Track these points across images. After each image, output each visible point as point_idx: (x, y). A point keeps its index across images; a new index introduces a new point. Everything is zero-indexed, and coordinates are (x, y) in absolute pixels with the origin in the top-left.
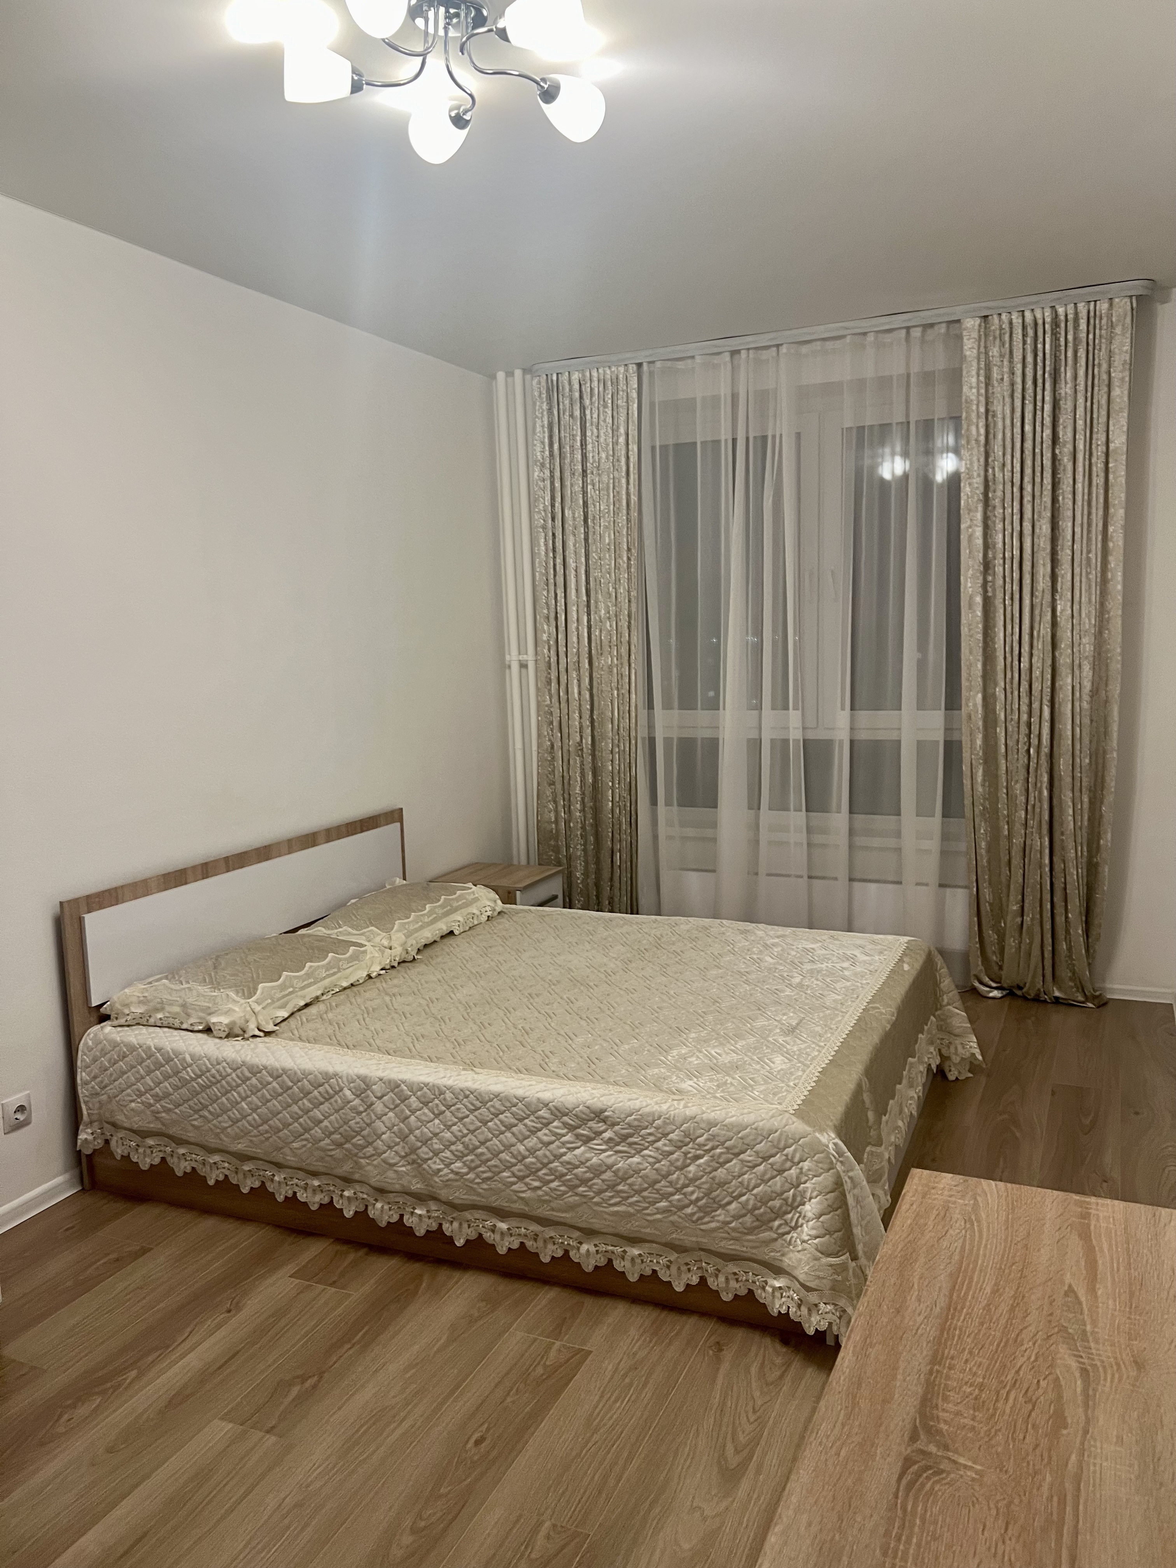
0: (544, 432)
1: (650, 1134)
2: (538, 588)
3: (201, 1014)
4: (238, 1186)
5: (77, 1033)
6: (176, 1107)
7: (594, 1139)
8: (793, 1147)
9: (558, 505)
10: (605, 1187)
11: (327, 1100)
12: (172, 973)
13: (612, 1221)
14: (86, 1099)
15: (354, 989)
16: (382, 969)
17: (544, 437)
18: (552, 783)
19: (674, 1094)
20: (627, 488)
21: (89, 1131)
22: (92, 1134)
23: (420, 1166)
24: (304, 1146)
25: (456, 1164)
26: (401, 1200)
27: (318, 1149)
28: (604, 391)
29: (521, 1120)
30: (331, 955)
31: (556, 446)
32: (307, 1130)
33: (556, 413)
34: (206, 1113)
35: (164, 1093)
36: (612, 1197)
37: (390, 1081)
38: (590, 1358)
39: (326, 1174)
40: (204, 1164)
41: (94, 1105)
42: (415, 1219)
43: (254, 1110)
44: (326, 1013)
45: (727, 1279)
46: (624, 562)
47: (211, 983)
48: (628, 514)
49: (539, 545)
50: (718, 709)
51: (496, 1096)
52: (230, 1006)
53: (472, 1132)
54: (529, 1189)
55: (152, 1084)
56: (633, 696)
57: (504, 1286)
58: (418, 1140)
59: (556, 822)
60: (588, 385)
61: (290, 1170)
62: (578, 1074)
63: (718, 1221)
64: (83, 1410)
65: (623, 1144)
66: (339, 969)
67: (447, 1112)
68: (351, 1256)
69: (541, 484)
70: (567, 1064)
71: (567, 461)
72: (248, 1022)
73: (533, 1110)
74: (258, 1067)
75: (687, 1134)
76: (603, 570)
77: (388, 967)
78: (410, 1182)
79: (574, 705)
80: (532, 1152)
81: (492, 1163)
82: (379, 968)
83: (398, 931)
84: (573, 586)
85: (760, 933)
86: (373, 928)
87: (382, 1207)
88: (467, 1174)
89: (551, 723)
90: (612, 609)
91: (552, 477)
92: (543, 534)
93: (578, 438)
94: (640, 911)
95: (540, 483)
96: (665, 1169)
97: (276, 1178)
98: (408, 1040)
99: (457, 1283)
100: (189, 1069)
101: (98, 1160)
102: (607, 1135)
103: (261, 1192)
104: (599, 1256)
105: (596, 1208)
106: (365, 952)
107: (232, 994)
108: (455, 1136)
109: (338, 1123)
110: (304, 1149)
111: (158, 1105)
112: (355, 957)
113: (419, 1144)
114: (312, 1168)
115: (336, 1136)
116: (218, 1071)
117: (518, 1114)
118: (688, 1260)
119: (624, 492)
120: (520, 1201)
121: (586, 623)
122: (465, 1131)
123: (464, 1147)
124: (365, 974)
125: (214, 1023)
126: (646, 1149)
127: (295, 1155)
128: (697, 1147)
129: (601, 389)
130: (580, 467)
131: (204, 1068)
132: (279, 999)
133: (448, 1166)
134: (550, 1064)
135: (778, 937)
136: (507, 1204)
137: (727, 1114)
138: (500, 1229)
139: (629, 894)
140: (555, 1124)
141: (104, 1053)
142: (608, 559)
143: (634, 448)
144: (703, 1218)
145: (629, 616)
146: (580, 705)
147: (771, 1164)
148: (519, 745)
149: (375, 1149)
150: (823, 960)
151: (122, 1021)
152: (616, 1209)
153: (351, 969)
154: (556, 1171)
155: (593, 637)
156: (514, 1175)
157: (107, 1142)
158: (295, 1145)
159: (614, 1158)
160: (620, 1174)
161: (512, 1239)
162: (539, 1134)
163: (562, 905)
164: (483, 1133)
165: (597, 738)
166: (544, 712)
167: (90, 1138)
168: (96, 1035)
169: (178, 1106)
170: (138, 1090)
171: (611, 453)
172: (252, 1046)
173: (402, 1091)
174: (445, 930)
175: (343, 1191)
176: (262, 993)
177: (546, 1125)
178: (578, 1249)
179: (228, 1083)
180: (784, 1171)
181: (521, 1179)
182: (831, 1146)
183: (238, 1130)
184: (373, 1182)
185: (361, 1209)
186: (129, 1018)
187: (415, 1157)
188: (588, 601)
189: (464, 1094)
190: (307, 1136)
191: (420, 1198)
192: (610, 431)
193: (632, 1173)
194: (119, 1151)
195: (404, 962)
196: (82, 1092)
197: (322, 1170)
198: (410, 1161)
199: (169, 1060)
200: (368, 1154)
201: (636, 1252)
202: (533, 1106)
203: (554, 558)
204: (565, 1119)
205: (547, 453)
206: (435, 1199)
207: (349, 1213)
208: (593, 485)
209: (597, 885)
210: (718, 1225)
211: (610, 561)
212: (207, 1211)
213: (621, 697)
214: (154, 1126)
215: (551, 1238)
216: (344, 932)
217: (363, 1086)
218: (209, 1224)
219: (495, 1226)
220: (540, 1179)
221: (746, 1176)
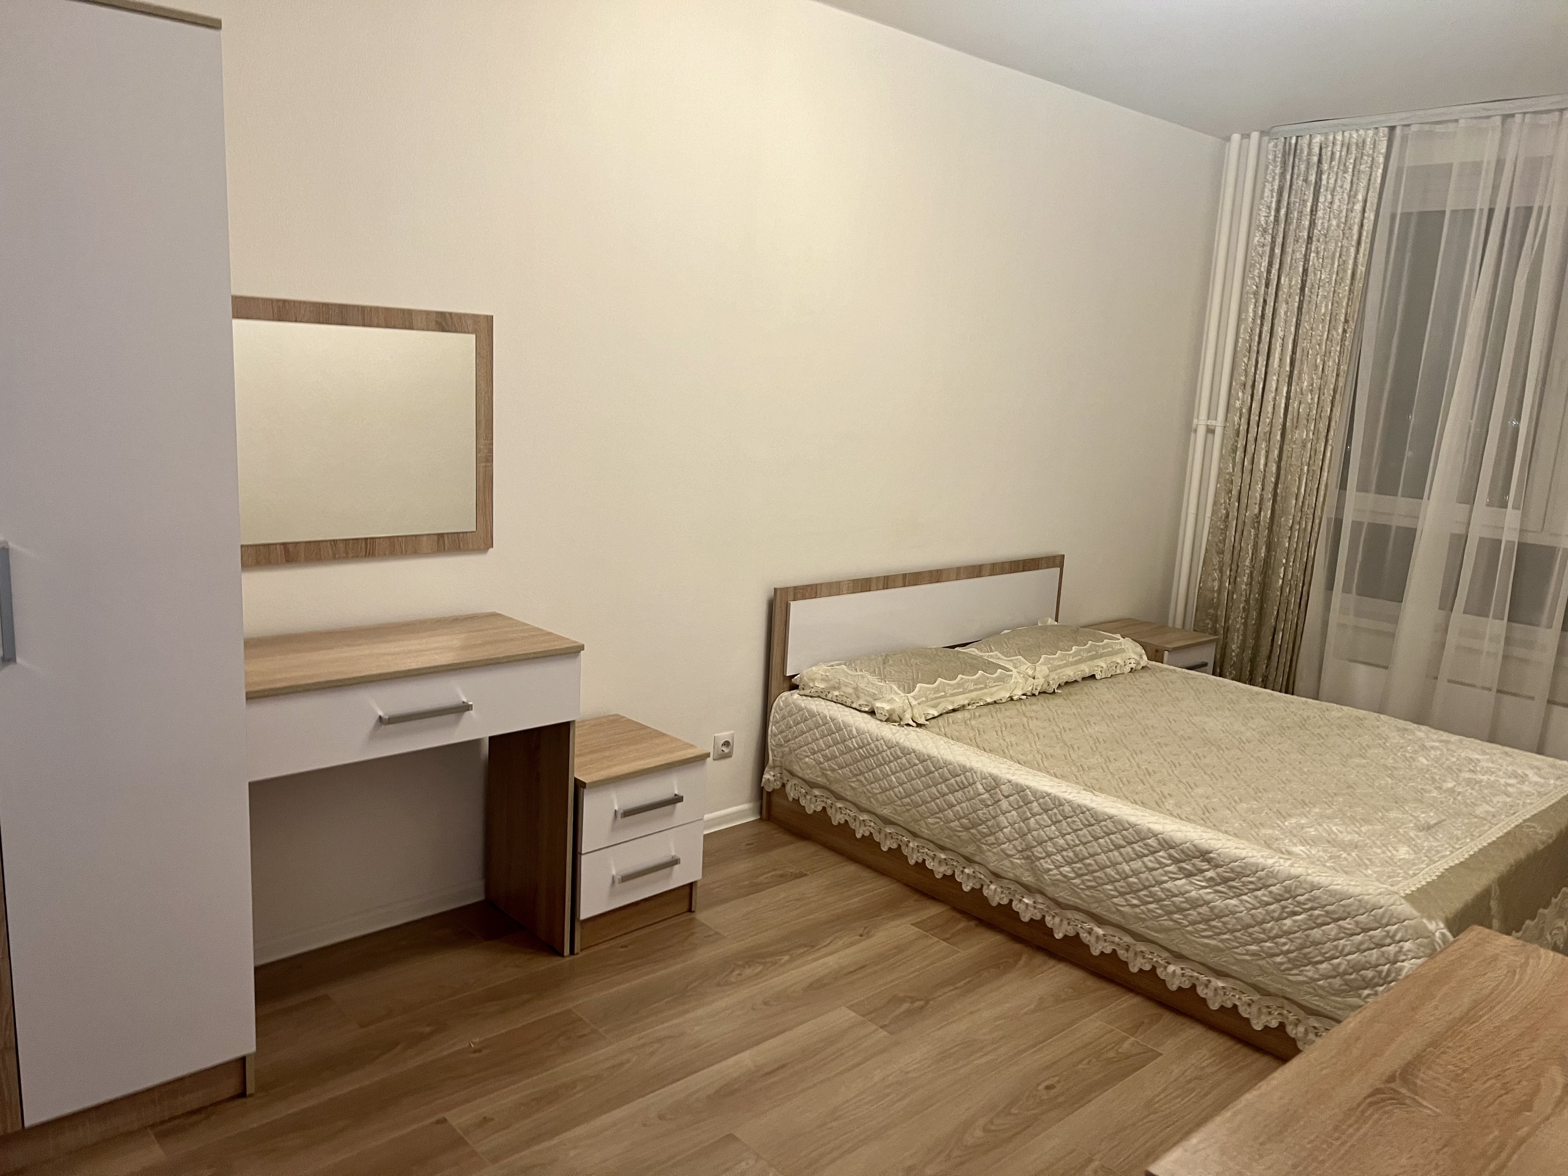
0: (1272, 197)
1: (1252, 882)
2: (1239, 355)
3: (870, 699)
4: (879, 843)
5: (773, 695)
6: (840, 769)
7: (1195, 875)
8: (1396, 926)
9: (1274, 272)
10: (1199, 919)
11: (961, 789)
12: (850, 662)
13: (1201, 951)
14: (773, 748)
15: (997, 706)
16: (1023, 695)
17: (1271, 202)
18: (1221, 552)
19: (1283, 853)
20: (1356, 258)
21: (772, 773)
22: (774, 776)
23: (1033, 862)
24: (938, 823)
25: (1065, 868)
26: (1013, 887)
27: (947, 827)
28: (1347, 156)
29: (1130, 843)
30: (980, 672)
31: (1283, 212)
32: (941, 810)
33: (1288, 177)
34: (863, 779)
35: (832, 755)
36: (1205, 930)
37: (1017, 784)
38: (1160, 1058)
39: (951, 850)
40: (855, 820)
41: (778, 753)
42: (1023, 907)
43: (901, 784)
44: (970, 719)
45: (1306, 1030)
46: (1338, 335)
47: (880, 674)
48: (1352, 284)
49: (1247, 311)
50: (1422, 498)
51: (1110, 818)
52: (893, 696)
53: (1084, 844)
54: (1128, 905)
55: (823, 746)
56: (1325, 474)
57: (1092, 983)
58: (1034, 840)
59: (1219, 591)
60: (1330, 149)
61: (922, 840)
62: (1192, 817)
63: (1306, 976)
64: (748, 972)
65: (1223, 886)
66: (986, 685)
67: (1064, 821)
68: (962, 924)
69: (1260, 250)
70: (1183, 807)
71: (1293, 227)
72: (904, 712)
73: (1142, 836)
74: (908, 749)
75: (1287, 890)
76: (1314, 341)
77: (1029, 694)
78: (1022, 874)
79: (1258, 476)
80: (1136, 873)
81: (1097, 874)
82: (1020, 693)
83: (1044, 664)
84: (1277, 355)
85: (1420, 734)
86: (1020, 657)
87: (996, 889)
88: (1074, 879)
89: (1231, 491)
90: (1317, 382)
91: (1273, 242)
92: (1253, 301)
93: (1309, 204)
94: (1295, 692)
95: (1258, 248)
96: (1261, 917)
97: (911, 845)
98: (1039, 757)
99: (1051, 968)
100: (853, 740)
101: (776, 799)
102: (1209, 874)
103: (897, 853)
104: (1184, 979)
105: (1188, 936)
106: (1011, 676)
107: (895, 687)
108: (1068, 845)
109: (968, 810)
110: (937, 825)
111: (826, 764)
112: (1001, 679)
113: (1035, 844)
114: (941, 843)
115: (964, 821)
116: (876, 746)
117: (1127, 837)
118: (1270, 1004)
119: (1351, 262)
120: (1118, 913)
121: (1285, 394)
122: (1078, 842)
123: (1075, 854)
124: (1008, 695)
125: (877, 708)
126: (1246, 894)
127: (928, 828)
128: (1295, 904)
129: (1343, 153)
130: (1305, 234)
131: (865, 741)
132: (932, 699)
133: (1057, 867)
134: (1166, 804)
135: (1441, 741)
136: (1104, 913)
137: (1333, 881)
138: (1096, 932)
139: (1286, 677)
140: (1161, 853)
141: (791, 714)
142: (1321, 330)
143: (1370, 215)
144: (1291, 969)
145: (1335, 391)
146: (1264, 476)
147: (1370, 936)
148: (1192, 509)
149: (996, 839)
150: (1486, 772)
151: (807, 692)
152: (1206, 941)
153: (997, 687)
154: (1155, 895)
155: (1290, 409)
156: (1116, 890)
157: (784, 785)
158: (930, 820)
159: (1212, 896)
160: (1216, 911)
161: (1107, 944)
162: (1145, 859)
163: (1211, 672)
164: (1093, 847)
165: (1277, 512)
166: (1226, 481)
167: (772, 779)
168: (786, 699)
169: (841, 768)
170: (813, 749)
171: (1343, 220)
172: (906, 732)
173: (1027, 795)
174: (1087, 672)
175: (964, 868)
176: (919, 691)
177: (1153, 853)
178: (1165, 968)
179: (883, 757)
180: (1384, 946)
181: (1122, 894)
182: (1437, 934)
183: (885, 799)
184: (991, 866)
185: (978, 887)
186: (813, 690)
187: (1030, 854)
188: (1292, 372)
189: (1081, 810)
190: (941, 815)
191: (1029, 890)
192: (1346, 197)
193: (1228, 913)
194: (792, 794)
195: (1044, 692)
196: (771, 742)
197: (948, 846)
198: (1025, 856)
199: (839, 729)
200: (989, 842)
201: (1220, 984)
202: (1143, 834)
203: (1262, 325)
204: (1172, 851)
205: (1272, 218)
206: (1042, 893)
207: (966, 888)
208: (1318, 253)
209: (1253, 660)
210: (1305, 979)
211: (1323, 332)
212: (853, 859)
213: (1311, 473)
214: (821, 780)
215: (1142, 952)
216: (995, 656)
217: (994, 784)
218: (851, 869)
219: (1092, 929)
220: (1139, 898)
221: (1341, 942)
